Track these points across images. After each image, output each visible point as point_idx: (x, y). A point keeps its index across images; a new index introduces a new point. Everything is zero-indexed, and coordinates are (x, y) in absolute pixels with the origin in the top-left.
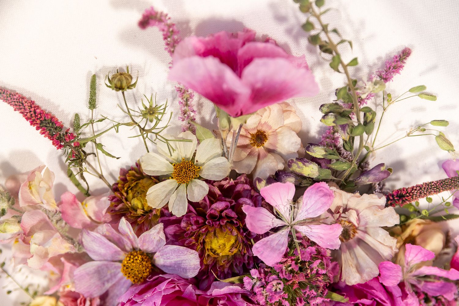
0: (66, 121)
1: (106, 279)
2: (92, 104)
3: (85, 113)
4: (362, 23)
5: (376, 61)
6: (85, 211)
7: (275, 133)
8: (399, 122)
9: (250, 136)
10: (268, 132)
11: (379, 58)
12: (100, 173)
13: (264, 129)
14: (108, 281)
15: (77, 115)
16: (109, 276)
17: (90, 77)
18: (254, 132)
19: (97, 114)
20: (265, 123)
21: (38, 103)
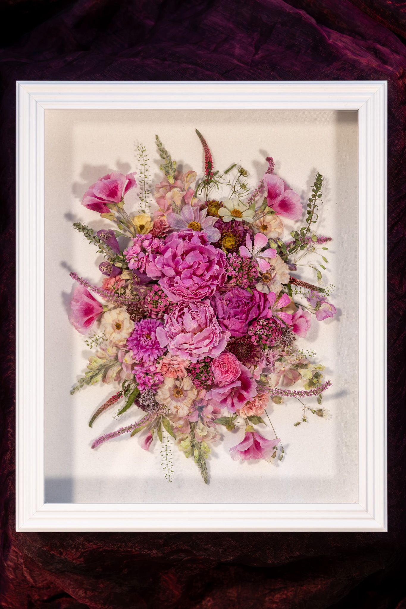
0: (214, 170)
1: (178, 225)
2: (226, 172)
3: (221, 172)
4: (324, 220)
5: (319, 235)
6: (192, 201)
7: (270, 231)
8: (310, 262)
9: (262, 224)
10: (269, 229)
11: (320, 235)
12: (208, 194)
13: (269, 226)
14: (178, 227)
15: (218, 171)
16: (180, 226)
17: (234, 164)
18: (265, 224)
19: (225, 176)
20: (271, 224)
21: (212, 157)
